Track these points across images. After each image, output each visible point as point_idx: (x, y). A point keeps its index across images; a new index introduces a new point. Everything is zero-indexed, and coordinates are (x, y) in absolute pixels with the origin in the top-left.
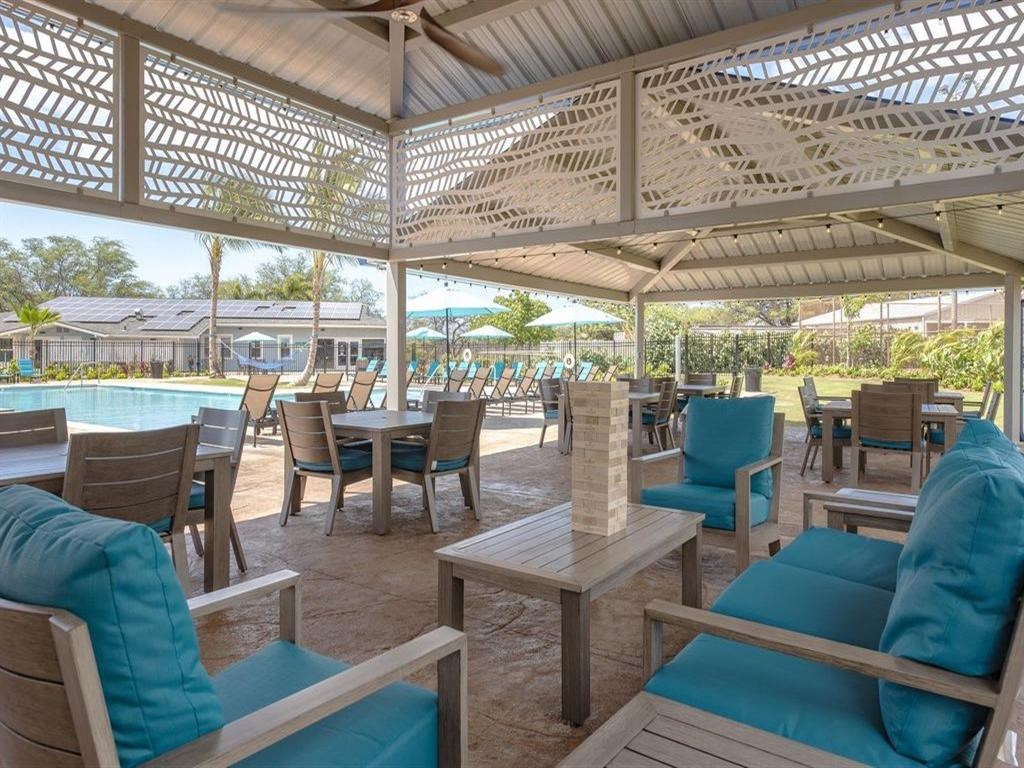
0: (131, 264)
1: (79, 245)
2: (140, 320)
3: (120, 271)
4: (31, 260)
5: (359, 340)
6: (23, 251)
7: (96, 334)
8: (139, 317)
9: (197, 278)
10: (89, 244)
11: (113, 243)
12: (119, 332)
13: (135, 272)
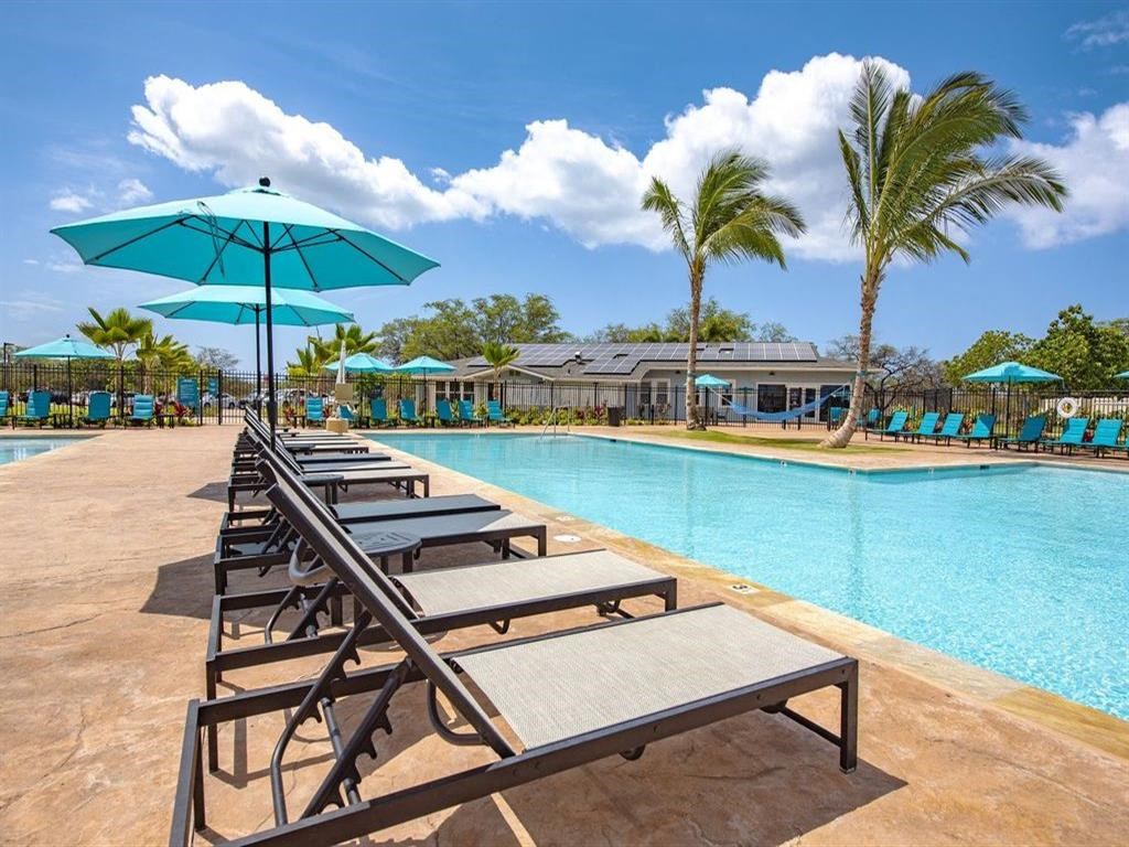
0: (554, 316)
1: (513, 301)
2: (580, 364)
3: (545, 323)
4: (478, 318)
5: (817, 386)
6: (472, 310)
7: (544, 378)
8: (579, 360)
9: (610, 328)
10: (522, 301)
11: (540, 299)
12: (564, 376)
13: (557, 323)
